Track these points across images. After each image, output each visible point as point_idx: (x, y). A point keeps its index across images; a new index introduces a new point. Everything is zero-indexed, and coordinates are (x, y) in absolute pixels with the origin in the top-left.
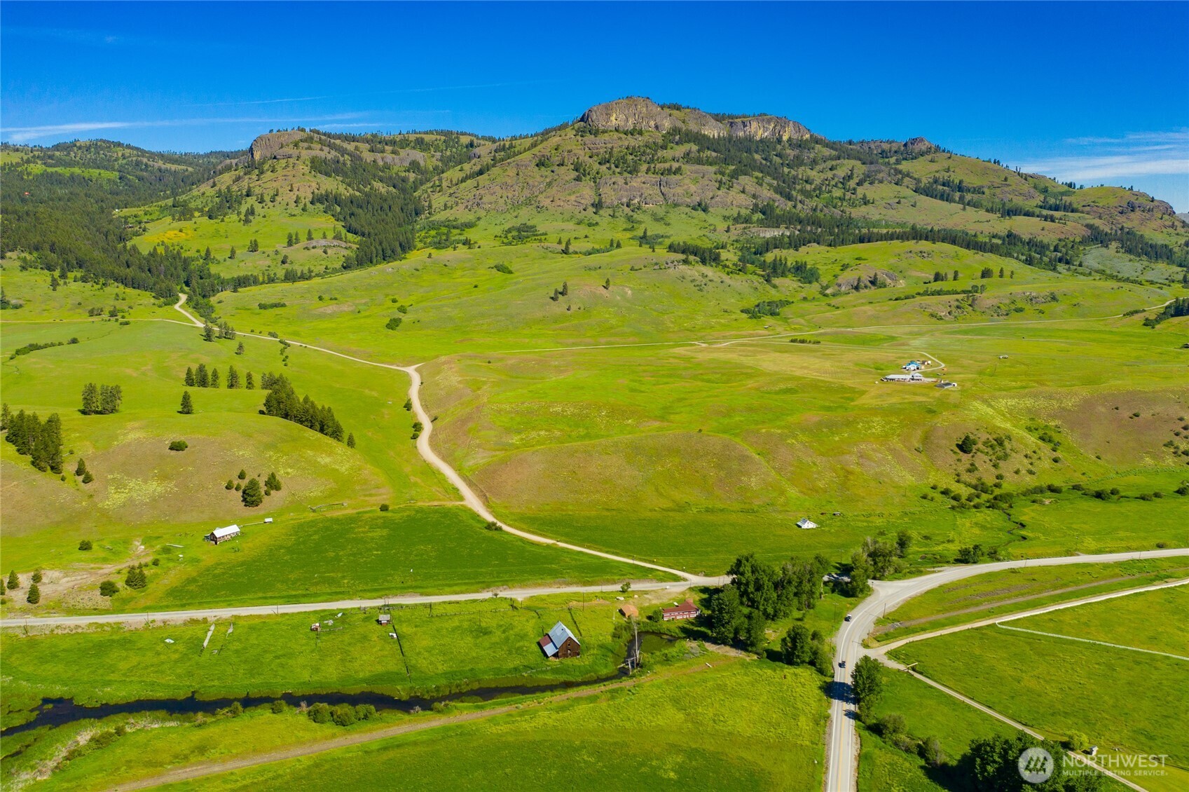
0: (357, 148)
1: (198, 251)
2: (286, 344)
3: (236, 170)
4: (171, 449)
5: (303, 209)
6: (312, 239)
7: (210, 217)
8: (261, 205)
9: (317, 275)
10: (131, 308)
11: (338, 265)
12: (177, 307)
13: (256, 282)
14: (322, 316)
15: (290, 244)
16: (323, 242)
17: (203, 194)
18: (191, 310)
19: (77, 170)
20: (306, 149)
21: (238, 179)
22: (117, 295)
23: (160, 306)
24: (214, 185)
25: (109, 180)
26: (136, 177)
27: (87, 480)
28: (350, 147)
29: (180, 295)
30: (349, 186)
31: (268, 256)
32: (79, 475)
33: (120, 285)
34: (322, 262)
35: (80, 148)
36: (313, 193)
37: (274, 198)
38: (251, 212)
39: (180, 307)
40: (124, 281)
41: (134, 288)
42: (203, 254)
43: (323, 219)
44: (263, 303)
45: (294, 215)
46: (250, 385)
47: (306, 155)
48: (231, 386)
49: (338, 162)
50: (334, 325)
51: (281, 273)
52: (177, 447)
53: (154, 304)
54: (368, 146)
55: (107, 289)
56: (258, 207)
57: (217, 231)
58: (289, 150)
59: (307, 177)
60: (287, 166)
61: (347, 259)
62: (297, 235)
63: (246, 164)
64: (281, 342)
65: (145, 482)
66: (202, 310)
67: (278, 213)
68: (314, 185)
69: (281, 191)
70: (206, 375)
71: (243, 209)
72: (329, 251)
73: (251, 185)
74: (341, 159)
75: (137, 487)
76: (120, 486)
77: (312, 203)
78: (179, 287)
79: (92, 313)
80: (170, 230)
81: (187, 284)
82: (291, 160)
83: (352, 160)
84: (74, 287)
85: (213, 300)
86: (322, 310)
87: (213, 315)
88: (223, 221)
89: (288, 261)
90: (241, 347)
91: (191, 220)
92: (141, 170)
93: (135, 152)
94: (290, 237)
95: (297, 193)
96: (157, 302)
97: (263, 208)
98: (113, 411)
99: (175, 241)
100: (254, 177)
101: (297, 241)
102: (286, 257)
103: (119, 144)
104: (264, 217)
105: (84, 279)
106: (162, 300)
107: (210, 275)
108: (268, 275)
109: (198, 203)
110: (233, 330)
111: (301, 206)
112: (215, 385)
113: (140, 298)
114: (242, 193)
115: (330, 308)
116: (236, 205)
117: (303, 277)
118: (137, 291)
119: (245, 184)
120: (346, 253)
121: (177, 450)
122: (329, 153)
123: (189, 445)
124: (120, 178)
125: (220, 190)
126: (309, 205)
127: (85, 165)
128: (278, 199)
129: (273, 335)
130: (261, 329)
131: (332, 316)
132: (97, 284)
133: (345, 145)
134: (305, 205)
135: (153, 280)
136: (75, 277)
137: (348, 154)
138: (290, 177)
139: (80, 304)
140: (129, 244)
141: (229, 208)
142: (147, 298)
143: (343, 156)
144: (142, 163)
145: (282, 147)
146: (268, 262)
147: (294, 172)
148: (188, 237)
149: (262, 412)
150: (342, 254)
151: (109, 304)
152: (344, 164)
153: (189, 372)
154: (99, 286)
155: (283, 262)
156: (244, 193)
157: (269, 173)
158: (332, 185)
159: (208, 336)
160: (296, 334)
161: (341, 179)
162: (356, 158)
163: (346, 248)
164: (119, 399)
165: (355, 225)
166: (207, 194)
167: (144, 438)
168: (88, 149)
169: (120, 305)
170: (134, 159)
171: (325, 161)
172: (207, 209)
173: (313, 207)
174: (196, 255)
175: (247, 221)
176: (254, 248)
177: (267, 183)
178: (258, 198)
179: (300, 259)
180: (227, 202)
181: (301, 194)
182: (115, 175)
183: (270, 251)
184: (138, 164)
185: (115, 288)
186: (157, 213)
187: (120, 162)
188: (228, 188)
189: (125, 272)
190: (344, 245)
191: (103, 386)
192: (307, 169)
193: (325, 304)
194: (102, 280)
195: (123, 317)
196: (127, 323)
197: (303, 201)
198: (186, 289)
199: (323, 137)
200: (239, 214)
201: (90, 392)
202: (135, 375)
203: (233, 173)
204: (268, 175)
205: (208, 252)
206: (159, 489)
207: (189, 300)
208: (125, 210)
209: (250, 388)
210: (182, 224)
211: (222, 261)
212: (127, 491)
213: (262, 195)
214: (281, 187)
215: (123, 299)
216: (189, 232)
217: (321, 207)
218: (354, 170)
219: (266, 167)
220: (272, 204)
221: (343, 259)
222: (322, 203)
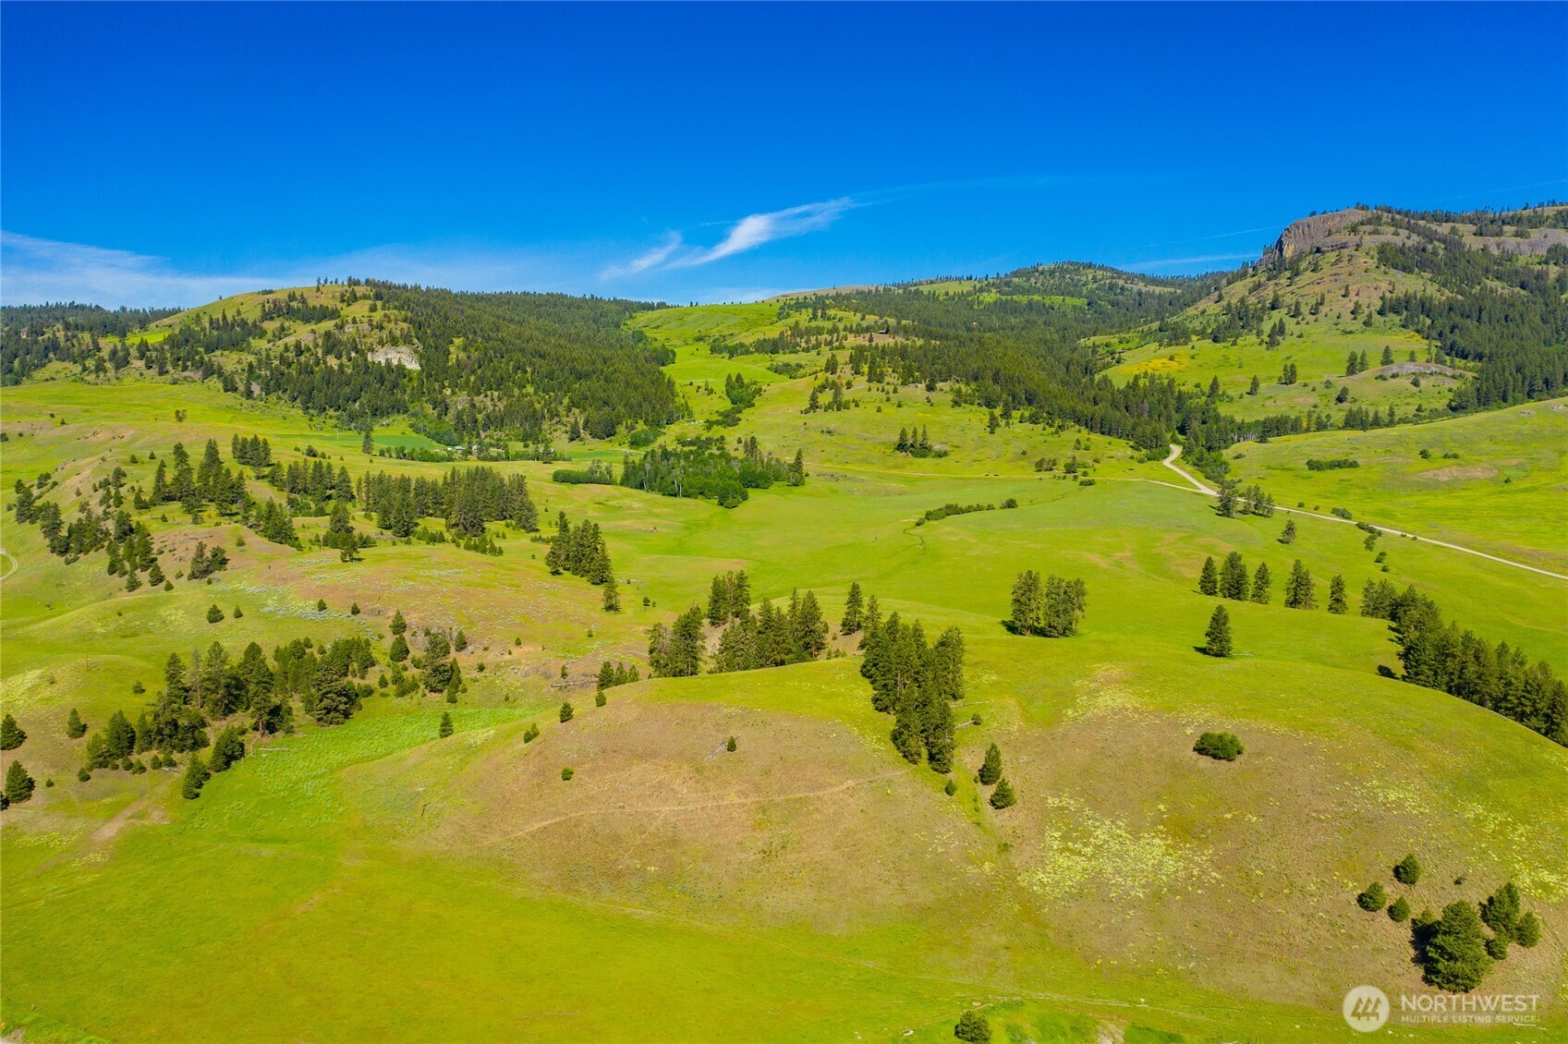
0: (1453, 230)
1: (1197, 386)
2: (1371, 531)
3: (1254, 276)
4: (1200, 750)
5: (1364, 323)
6: (1392, 362)
7: (1215, 340)
8: (1295, 320)
9: (1404, 421)
10: (1096, 461)
11: (1441, 404)
12: (1167, 462)
13: (1295, 427)
14: (1432, 486)
15: (1351, 370)
16: (1412, 367)
17: (1203, 312)
18: (1190, 468)
19: (1036, 297)
20: (1370, 234)
21: (1258, 286)
22: (1078, 441)
23: (1141, 461)
24: (1220, 298)
25: (1074, 307)
26: (1109, 302)
27: (1002, 800)
28: (1444, 229)
29: (1172, 446)
30: (1444, 285)
31: (1314, 390)
32: (985, 783)
33: (1083, 428)
34: (1410, 400)
35: (1042, 273)
36: (1382, 298)
37: (1317, 309)
38: (1280, 330)
39: (1172, 462)
40: (1089, 423)
41: (1103, 433)
42: (1207, 390)
43: (1401, 337)
44: (1315, 459)
45: (1351, 332)
46: (1337, 604)
47: (1370, 242)
48: (1294, 603)
49: (1424, 250)
50: (1458, 503)
51: (1338, 415)
52: (1215, 748)
53: (1132, 458)
54: (1473, 228)
55: (1065, 435)
56: (1290, 324)
57: (1226, 358)
58: (1344, 237)
59: (1373, 275)
60: (1339, 260)
61: (1459, 394)
62: (1363, 356)
63: (1270, 266)
64: (1360, 526)
65: (1135, 834)
66: (1208, 469)
67: (1323, 330)
68: (1384, 286)
69: (1328, 297)
70: (1243, 576)
71: (1267, 326)
72: (1423, 382)
73: (1280, 293)
74: (1430, 247)
75: (1115, 847)
76: (1075, 833)
77: (1381, 313)
78: (1170, 435)
79: (1040, 466)
80: (1156, 357)
81: (1182, 430)
82: (1345, 252)
83: (1445, 249)
84: (1020, 431)
85: (1227, 454)
86: (1430, 474)
87: (1228, 478)
88: (1234, 344)
89: (1349, 397)
90: (1290, 530)
91: (1186, 344)
92: (1115, 295)
93: (1109, 274)
94: (1352, 359)
95: (1356, 299)
96: (1136, 454)
97: (1298, 323)
98: (1066, 631)
99: (1164, 372)
100: (1284, 281)
101: (1364, 366)
102: (1345, 391)
103: (1090, 266)
104: (1300, 336)
105: (1034, 420)
106: (1144, 451)
107: (1217, 418)
108: (1319, 418)
109: (1197, 325)
110: (1270, 500)
111: (1362, 318)
112: (1259, 597)
113: (1110, 447)
114: (1264, 306)
115: (1448, 471)
116: (1254, 323)
117: (1376, 423)
118: (1108, 438)
119: (1268, 294)
120: (1455, 385)
121: (1215, 757)
122: (1408, 238)
123: (1247, 749)
124: (1089, 304)
125: (1229, 304)
126: (1376, 316)
127: (1045, 292)
128: (1324, 309)
129: (1343, 514)
130: (1316, 504)
131: (1451, 486)
132: (1051, 426)
133: (1434, 226)
134: (1370, 316)
135: (1130, 422)
136: (1022, 416)
137: (1439, 240)
138: (1345, 276)
139: (1024, 453)
140: (1097, 377)
141: (1243, 327)
142: (1122, 448)
143: (1431, 242)
144: (1117, 285)
145: (1329, 235)
146: (1314, 399)
147: (1351, 268)
148: (1182, 367)
149: (1385, 672)
150: (1447, 386)
151: (1066, 454)
152: (1435, 253)
153: (1209, 566)
154: (1053, 429)
155: (1340, 400)
156: (1268, 305)
157: (1308, 273)
158: (1413, 284)
159: (1225, 509)
160: (1384, 514)
161: (1430, 275)
162: (1452, 244)
163: (1454, 377)
164: (1080, 608)
165: (1461, 343)
166: (1208, 312)
167: (1136, 710)
168: (1052, 273)
169: (1082, 456)
170: (1108, 281)
171: (1402, 250)
172: (1209, 331)
173: (1382, 319)
174: (1196, 390)
175: (1272, 343)
176: (1290, 377)
177: (1306, 287)
178: (1290, 310)
179: (1369, 393)
180: (1242, 319)
181: (1363, 300)
182: (1081, 302)
183: (1316, 382)
184: (1111, 287)
185: (1075, 433)
186: (1137, 340)
187: (1089, 287)
188: (1242, 301)
189: (1088, 409)
190: (1449, 372)
191: (1052, 578)
192: (1372, 263)
193: (1435, 465)
194: (1058, 422)
195: (1085, 474)
196: (1090, 483)
197: (1367, 312)
198: (1181, 437)
199: (1397, 217)
200: (1259, 333)
201: (1028, 586)
202: (1103, 564)
203: (1249, 280)
204: (1308, 276)
205: (1214, 386)
206: (1170, 864)
207: (1187, 452)
208: (1093, 339)
209: (1337, 611)
210: (1173, 350)
211: (1236, 398)
212: (1089, 850)
213: (1297, 304)
214: (1329, 292)
215: (1087, 449)
216: (1184, 360)
217: (1396, 319)
218: (1452, 262)
219: (1303, 265)
220: (1314, 317)
221: (1451, 395)
222: (1397, 313)
